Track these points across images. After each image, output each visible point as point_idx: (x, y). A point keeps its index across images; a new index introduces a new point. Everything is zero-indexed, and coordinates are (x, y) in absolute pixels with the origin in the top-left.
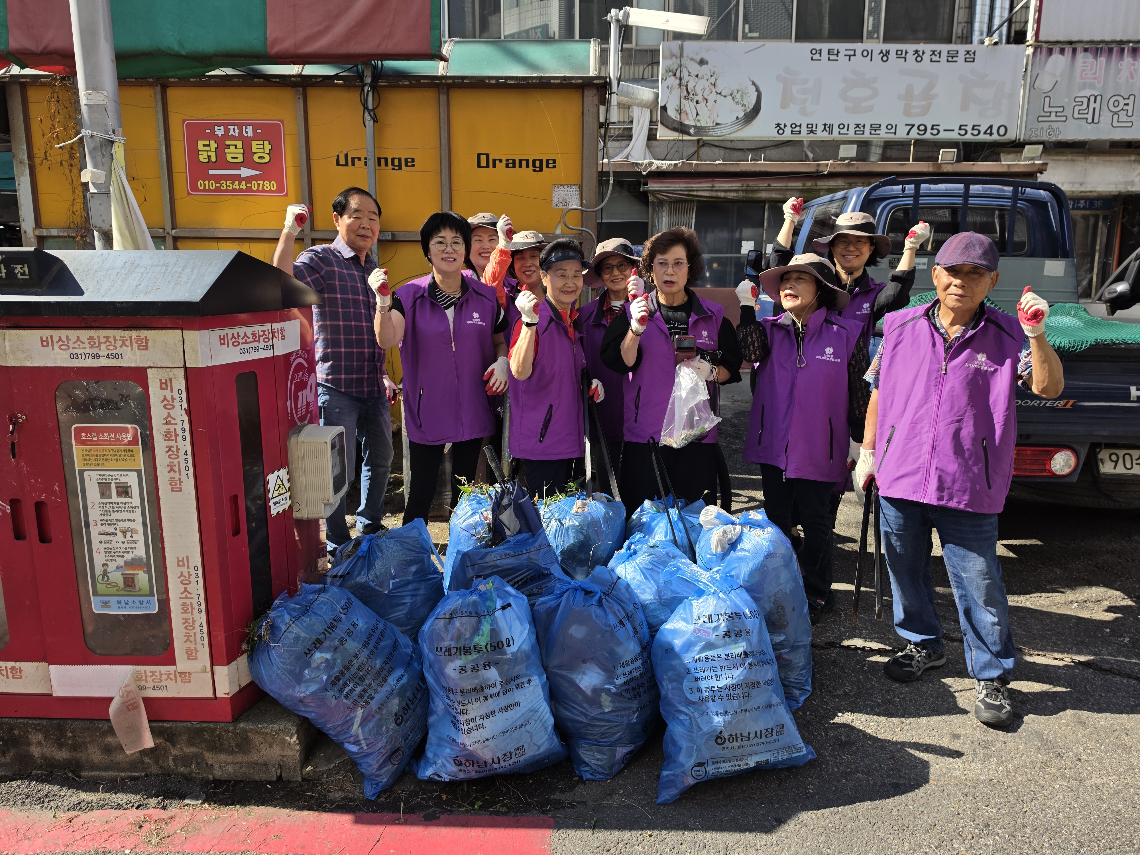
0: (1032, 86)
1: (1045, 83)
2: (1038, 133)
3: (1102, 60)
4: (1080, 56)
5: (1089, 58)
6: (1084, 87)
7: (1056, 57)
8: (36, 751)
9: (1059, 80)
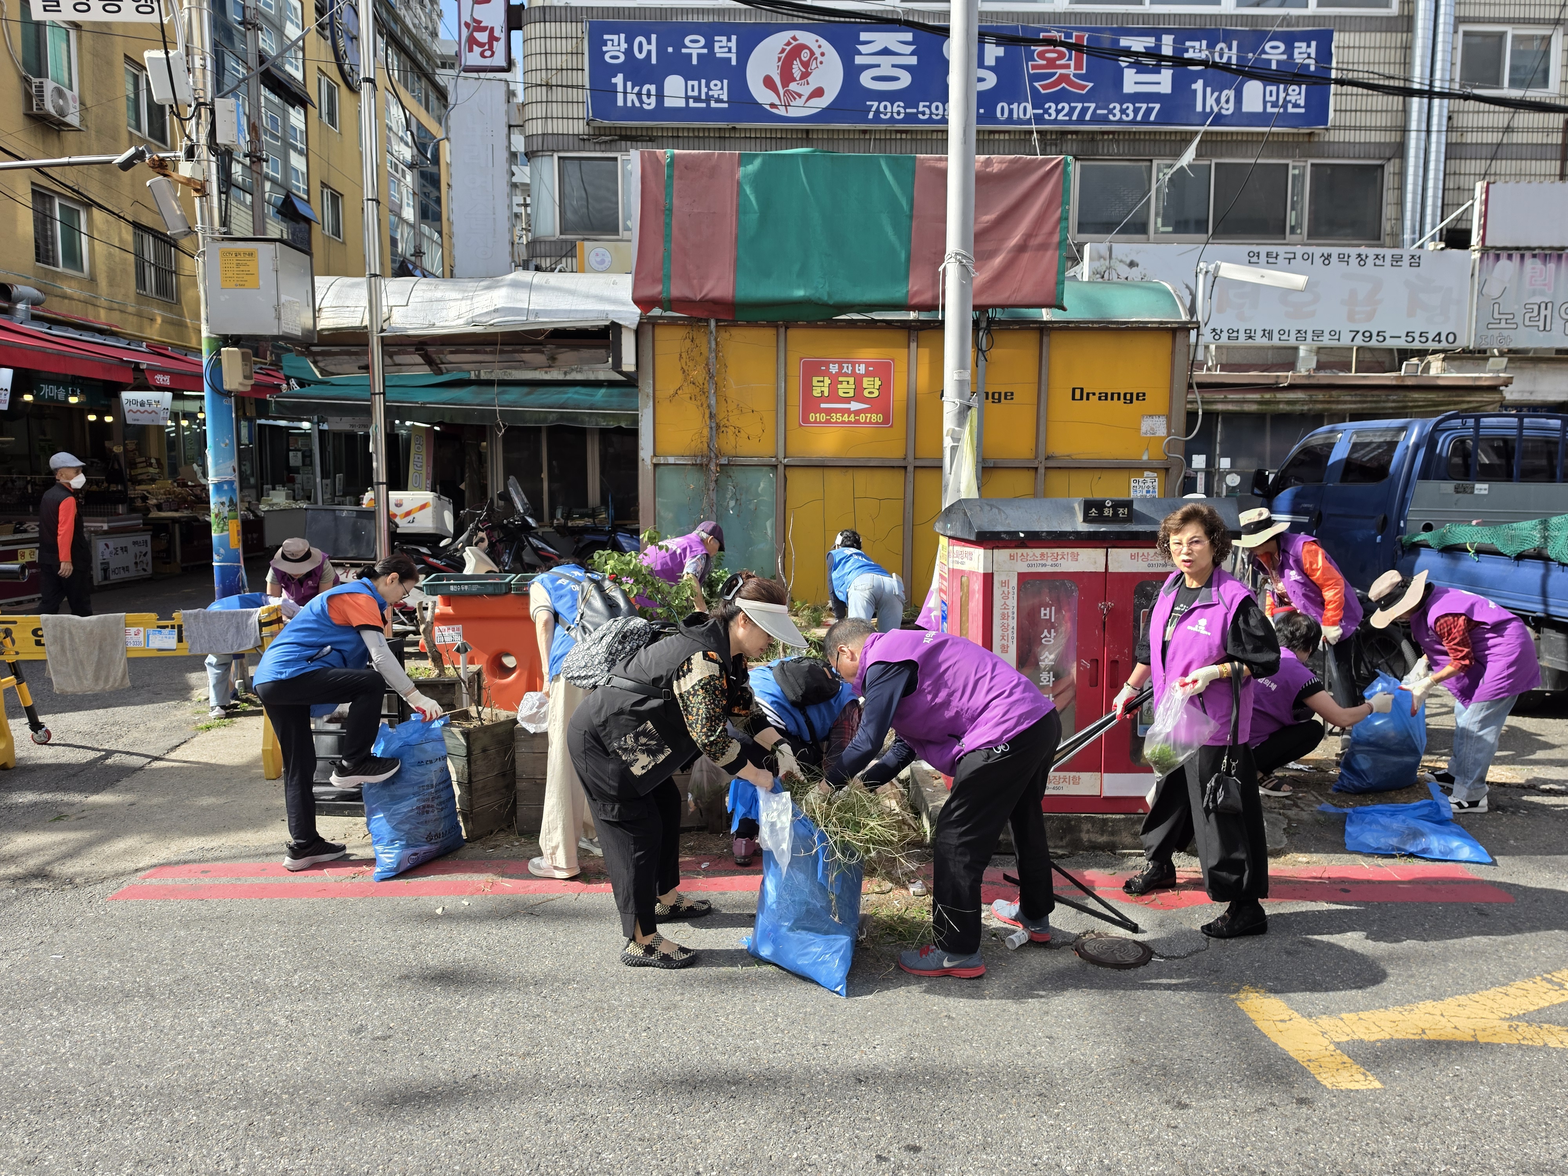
0: (1480, 292)
1: (1493, 289)
2: (1488, 340)
3: (1552, 266)
4: (1529, 262)
5: (1538, 263)
6: (1534, 293)
7: (1504, 262)
8: (1085, 837)
9: (1508, 285)
